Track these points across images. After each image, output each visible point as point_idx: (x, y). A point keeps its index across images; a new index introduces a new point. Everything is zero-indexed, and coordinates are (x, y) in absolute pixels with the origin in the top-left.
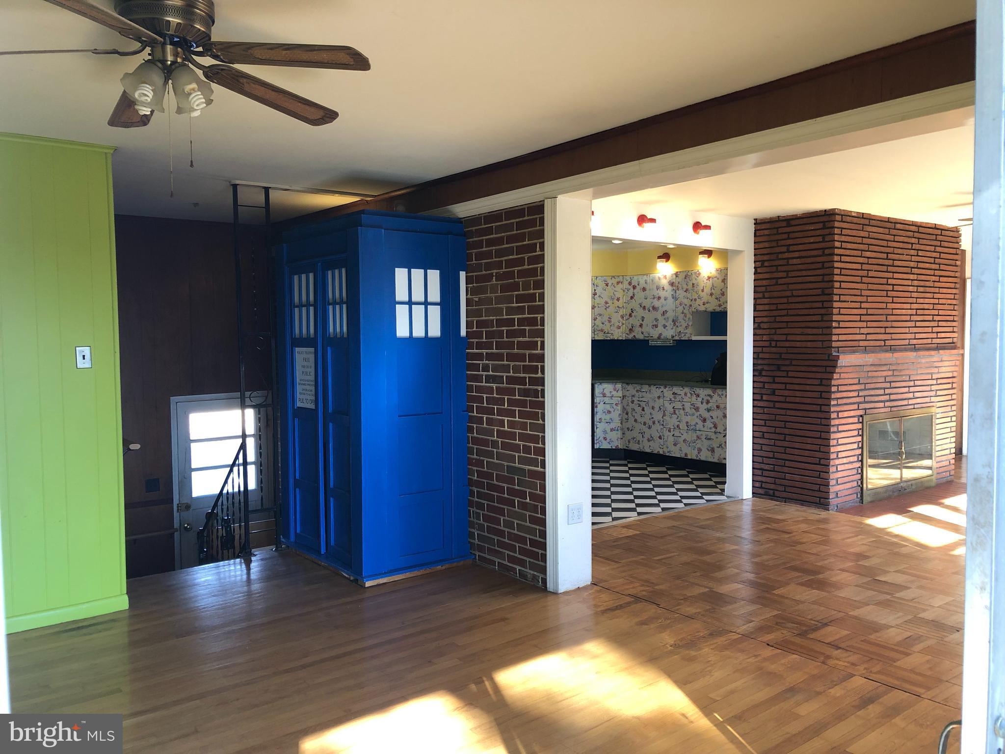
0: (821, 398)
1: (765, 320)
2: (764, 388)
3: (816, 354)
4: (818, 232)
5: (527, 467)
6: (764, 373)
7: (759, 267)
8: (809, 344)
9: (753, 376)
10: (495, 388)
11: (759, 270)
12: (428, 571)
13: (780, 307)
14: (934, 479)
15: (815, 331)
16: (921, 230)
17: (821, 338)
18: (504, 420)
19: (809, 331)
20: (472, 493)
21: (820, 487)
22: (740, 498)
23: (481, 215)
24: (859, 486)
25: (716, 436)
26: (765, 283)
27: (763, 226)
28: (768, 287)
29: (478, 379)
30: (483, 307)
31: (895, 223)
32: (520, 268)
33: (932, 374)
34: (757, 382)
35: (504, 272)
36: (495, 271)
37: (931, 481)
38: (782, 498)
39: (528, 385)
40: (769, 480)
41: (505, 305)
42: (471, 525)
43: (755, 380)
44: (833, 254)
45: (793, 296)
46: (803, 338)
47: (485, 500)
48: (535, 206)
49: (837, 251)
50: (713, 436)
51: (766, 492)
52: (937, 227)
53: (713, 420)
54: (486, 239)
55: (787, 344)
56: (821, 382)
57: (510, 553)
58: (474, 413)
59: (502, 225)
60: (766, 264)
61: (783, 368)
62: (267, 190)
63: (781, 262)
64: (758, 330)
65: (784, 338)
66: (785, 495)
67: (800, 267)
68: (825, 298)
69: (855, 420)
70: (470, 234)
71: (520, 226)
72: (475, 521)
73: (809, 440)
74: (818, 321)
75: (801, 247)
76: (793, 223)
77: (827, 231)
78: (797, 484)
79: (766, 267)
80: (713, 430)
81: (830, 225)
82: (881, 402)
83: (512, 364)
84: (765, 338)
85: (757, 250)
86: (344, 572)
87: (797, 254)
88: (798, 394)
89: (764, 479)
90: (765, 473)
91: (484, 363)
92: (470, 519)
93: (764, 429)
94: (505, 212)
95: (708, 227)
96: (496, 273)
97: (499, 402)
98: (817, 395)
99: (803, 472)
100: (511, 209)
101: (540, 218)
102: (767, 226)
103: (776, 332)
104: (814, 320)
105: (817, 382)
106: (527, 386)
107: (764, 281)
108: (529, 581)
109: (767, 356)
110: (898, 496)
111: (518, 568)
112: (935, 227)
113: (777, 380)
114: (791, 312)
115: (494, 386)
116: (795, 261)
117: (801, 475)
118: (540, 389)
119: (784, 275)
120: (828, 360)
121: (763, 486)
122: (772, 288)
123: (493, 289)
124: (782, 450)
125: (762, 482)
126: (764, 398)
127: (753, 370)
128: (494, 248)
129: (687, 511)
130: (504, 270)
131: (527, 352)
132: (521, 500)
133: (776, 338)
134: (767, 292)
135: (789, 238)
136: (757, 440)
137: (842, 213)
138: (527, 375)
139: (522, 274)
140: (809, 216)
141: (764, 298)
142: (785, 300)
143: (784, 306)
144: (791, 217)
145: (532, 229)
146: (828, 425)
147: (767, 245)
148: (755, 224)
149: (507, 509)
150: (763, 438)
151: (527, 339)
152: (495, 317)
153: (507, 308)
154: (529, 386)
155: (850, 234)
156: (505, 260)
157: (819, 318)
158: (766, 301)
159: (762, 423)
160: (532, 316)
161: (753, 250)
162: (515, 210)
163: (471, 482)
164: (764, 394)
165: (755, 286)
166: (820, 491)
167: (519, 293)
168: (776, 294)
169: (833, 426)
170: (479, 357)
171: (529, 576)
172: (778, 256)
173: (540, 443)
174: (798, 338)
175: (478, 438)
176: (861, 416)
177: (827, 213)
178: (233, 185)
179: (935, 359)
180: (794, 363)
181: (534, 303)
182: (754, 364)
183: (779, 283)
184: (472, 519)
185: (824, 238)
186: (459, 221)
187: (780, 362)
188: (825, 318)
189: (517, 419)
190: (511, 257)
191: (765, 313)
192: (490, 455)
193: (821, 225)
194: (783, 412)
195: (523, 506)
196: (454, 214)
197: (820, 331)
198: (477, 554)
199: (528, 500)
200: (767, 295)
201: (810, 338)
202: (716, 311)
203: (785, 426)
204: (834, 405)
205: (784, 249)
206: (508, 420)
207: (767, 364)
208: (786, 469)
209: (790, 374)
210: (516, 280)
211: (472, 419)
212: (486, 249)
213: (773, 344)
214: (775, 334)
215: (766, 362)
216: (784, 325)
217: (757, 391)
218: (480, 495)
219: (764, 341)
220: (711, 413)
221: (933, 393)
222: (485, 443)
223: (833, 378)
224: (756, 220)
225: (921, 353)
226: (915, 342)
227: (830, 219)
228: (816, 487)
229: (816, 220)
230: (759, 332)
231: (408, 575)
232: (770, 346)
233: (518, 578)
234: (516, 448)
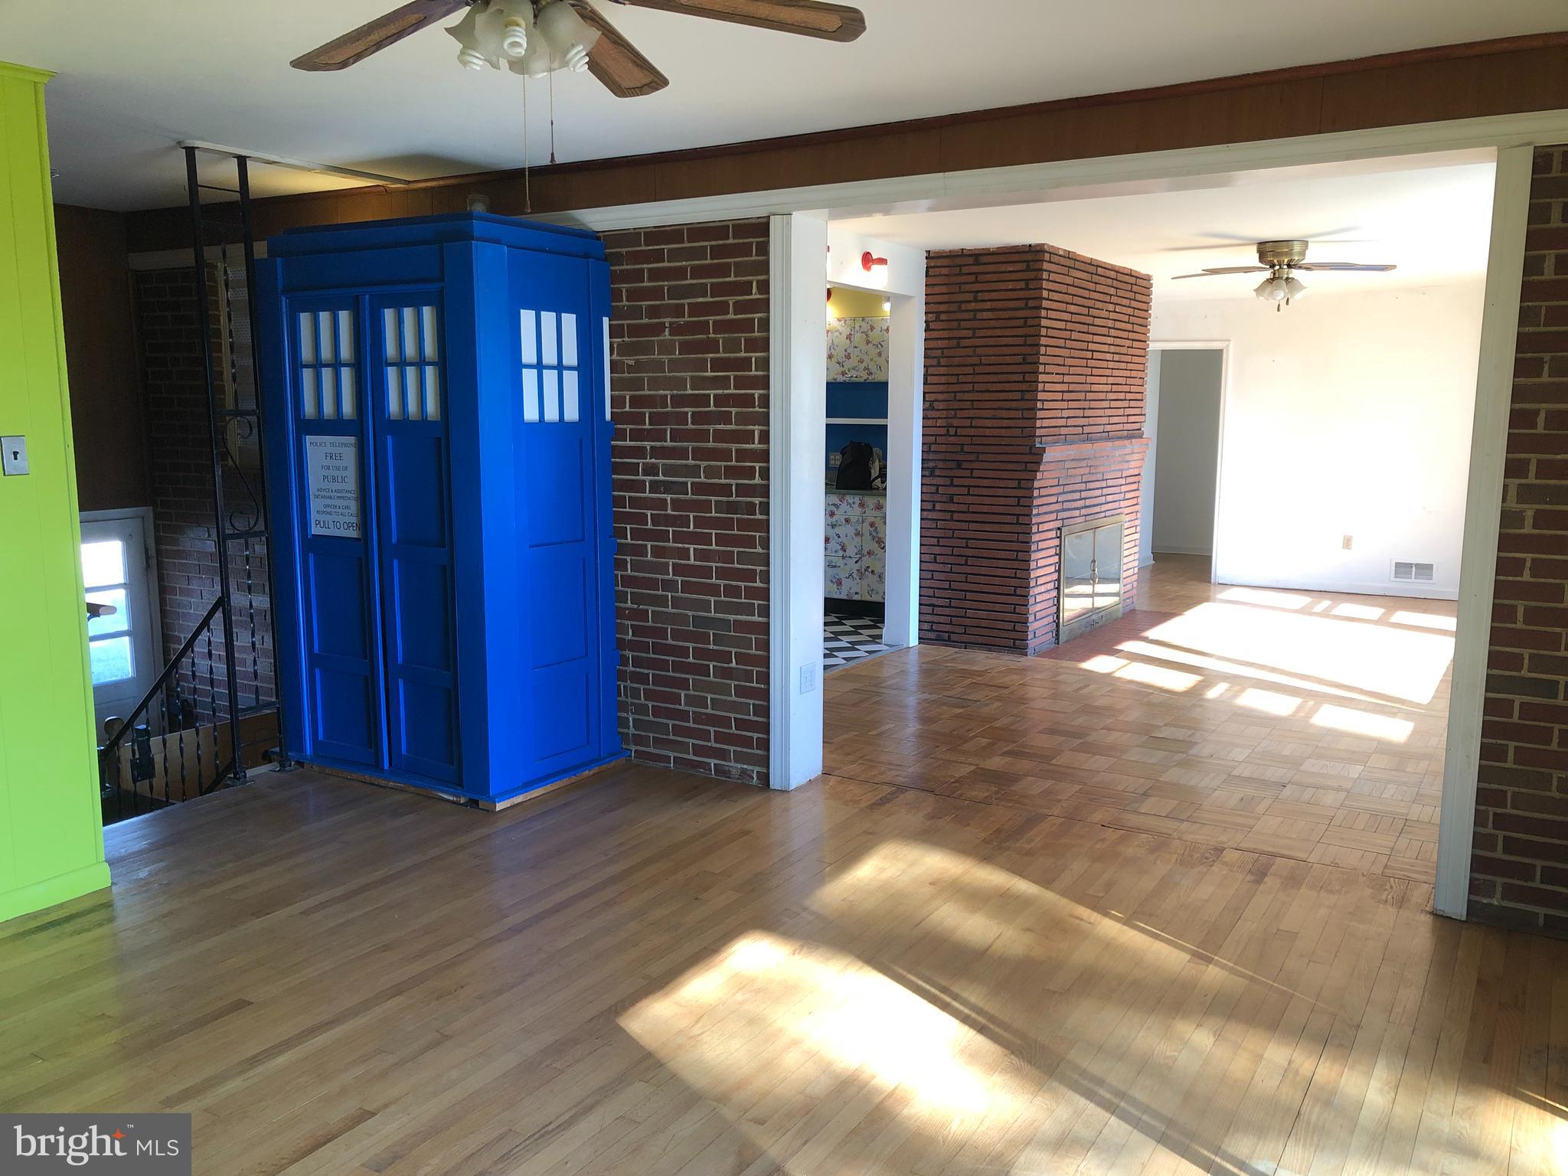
0: (1018, 505)
1: (941, 397)
2: (937, 492)
3: (1013, 445)
4: (1019, 276)
5: (732, 617)
6: (937, 472)
7: (931, 322)
8: (1003, 432)
9: (922, 476)
10: (669, 502)
11: (932, 326)
12: (573, 779)
13: (962, 379)
14: (1121, 609)
15: (1012, 414)
16: (1120, 277)
17: (1020, 423)
18: (689, 549)
19: (1004, 414)
20: (624, 661)
21: (1015, 626)
22: (905, 646)
23: (639, 230)
24: (1055, 621)
25: (845, 561)
26: (940, 344)
27: (939, 263)
28: (945, 350)
29: (639, 486)
30: (645, 375)
31: (1097, 266)
32: (719, 318)
33: (1122, 470)
34: (927, 485)
35: (686, 323)
36: (669, 319)
37: (1118, 610)
38: (961, 642)
39: (734, 496)
40: (942, 619)
41: (690, 374)
42: (623, 707)
43: (924, 482)
44: (1040, 307)
45: (981, 364)
46: (996, 423)
47: (648, 669)
48: (748, 224)
49: (1045, 304)
50: (840, 562)
51: (937, 636)
52: (1133, 274)
53: (840, 540)
54: (650, 270)
55: (972, 432)
56: (1019, 483)
57: (696, 742)
58: (627, 539)
59: (682, 248)
60: (943, 317)
61: (965, 465)
62: (242, 161)
63: (966, 316)
64: (930, 412)
65: (967, 423)
66: (965, 638)
67: (993, 323)
68: (1028, 368)
69: (1053, 534)
70: (618, 258)
71: (717, 252)
72: (630, 700)
73: (1001, 563)
74: (1018, 400)
75: (994, 296)
76: (983, 259)
77: (1032, 275)
78: (983, 623)
79: (943, 321)
80: (841, 553)
81: (1037, 266)
82: (1077, 509)
83: (703, 464)
84: (940, 423)
85: (930, 297)
86: (443, 792)
87: (988, 305)
88: (987, 500)
89: (935, 619)
90: (937, 610)
91: (647, 463)
92: (619, 699)
93: (937, 550)
94: (688, 229)
95: (882, 261)
96: (671, 323)
97: (679, 522)
98: (1014, 501)
99: (991, 606)
100: (700, 225)
101: (758, 243)
102: (945, 262)
103: (956, 414)
104: (1011, 398)
105: (1015, 484)
106: (734, 498)
107: (940, 342)
108: (734, 778)
109: (943, 448)
110: (1091, 631)
111: (713, 762)
112: (1130, 274)
113: (956, 481)
114: (977, 387)
115: (669, 497)
116: (985, 315)
117: (988, 611)
118: (757, 502)
119: (970, 333)
120: (1031, 453)
121: (934, 628)
122: (951, 352)
123: (666, 348)
124: (962, 578)
125: (933, 622)
126: (938, 506)
127: (922, 468)
128: (666, 283)
129: (852, 668)
130: (687, 319)
131: (734, 447)
132: (719, 664)
133: (955, 422)
134: (944, 357)
135: (977, 282)
136: (926, 566)
137: (1051, 251)
138: (733, 482)
139: (720, 327)
140: (1007, 251)
141: (939, 365)
142: (970, 370)
143: (969, 378)
144: (981, 252)
145: (741, 259)
146: (1028, 543)
147: (944, 289)
148: (927, 258)
149: (693, 679)
150: (936, 562)
151: (733, 427)
152: (668, 392)
153: (692, 378)
154: (737, 496)
155: (1057, 280)
156: (688, 304)
157: (1018, 395)
158: (943, 370)
159: (934, 541)
160: (743, 392)
161: (924, 297)
162: (708, 227)
163: (621, 644)
164: (937, 502)
165: (925, 349)
166: (1015, 630)
167: (718, 355)
168: (956, 361)
169: (1033, 543)
170: (640, 452)
171: (734, 771)
172: (960, 307)
173: (758, 580)
174: (989, 423)
175: (635, 577)
176: (1059, 529)
177: (1033, 249)
178: (186, 148)
179: (1128, 451)
180: (981, 457)
181: (747, 373)
182: (923, 460)
183: (961, 345)
184: (623, 698)
185: (1027, 285)
186: (594, 236)
187: (961, 457)
188: (1027, 396)
189: (714, 547)
190: (700, 300)
191: (941, 388)
192: (661, 601)
193: (1023, 266)
194: (965, 526)
195: (728, 673)
196: (583, 224)
197: (1019, 414)
198: (633, 748)
199: (734, 664)
200: (943, 361)
201: (1005, 423)
202: (838, 381)
203: (967, 545)
204: (1035, 515)
205: (970, 297)
206: (694, 549)
207: (942, 460)
208: (967, 604)
209: (976, 473)
210: (712, 335)
211: (622, 549)
212: (648, 284)
213: (952, 431)
214: (955, 417)
215: (940, 456)
216: (968, 405)
217: (927, 497)
218: (637, 662)
219: (939, 427)
220: (837, 530)
221: (1121, 496)
222: (652, 584)
223: (1036, 478)
224: (928, 252)
225: (1118, 443)
226: (1108, 428)
227: (1035, 258)
228: (1010, 626)
229: (1015, 258)
230: (931, 414)
231: (549, 788)
232: (948, 434)
233: (714, 776)
234: (714, 590)
